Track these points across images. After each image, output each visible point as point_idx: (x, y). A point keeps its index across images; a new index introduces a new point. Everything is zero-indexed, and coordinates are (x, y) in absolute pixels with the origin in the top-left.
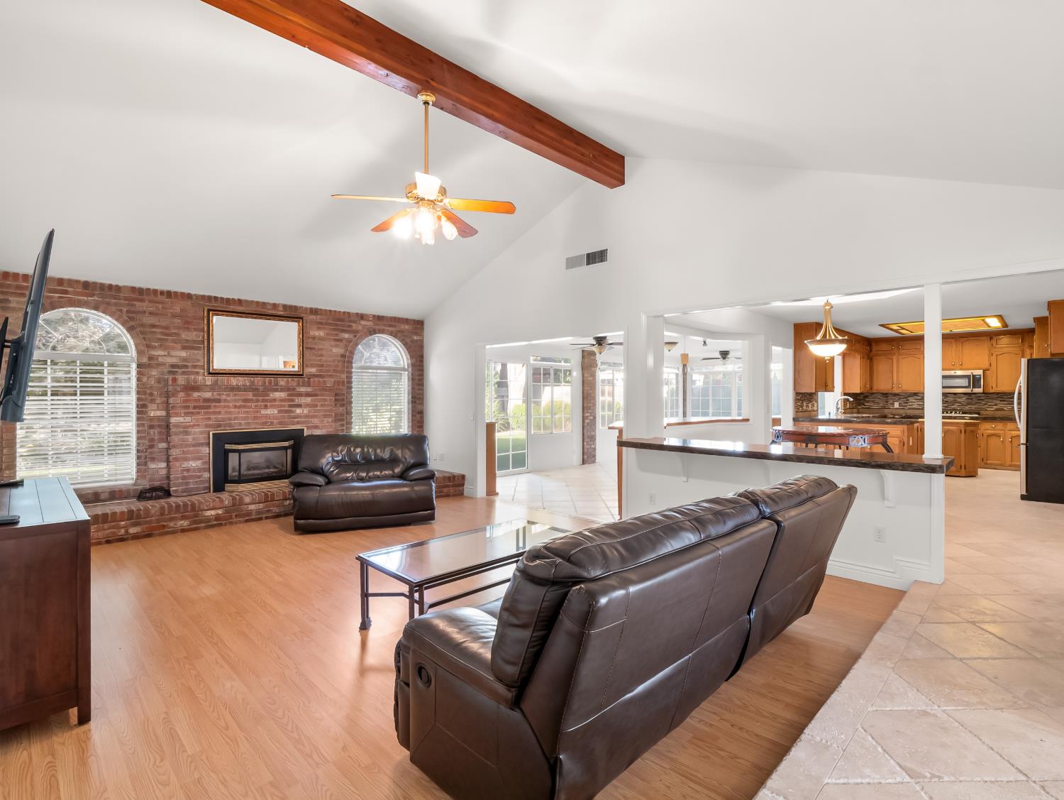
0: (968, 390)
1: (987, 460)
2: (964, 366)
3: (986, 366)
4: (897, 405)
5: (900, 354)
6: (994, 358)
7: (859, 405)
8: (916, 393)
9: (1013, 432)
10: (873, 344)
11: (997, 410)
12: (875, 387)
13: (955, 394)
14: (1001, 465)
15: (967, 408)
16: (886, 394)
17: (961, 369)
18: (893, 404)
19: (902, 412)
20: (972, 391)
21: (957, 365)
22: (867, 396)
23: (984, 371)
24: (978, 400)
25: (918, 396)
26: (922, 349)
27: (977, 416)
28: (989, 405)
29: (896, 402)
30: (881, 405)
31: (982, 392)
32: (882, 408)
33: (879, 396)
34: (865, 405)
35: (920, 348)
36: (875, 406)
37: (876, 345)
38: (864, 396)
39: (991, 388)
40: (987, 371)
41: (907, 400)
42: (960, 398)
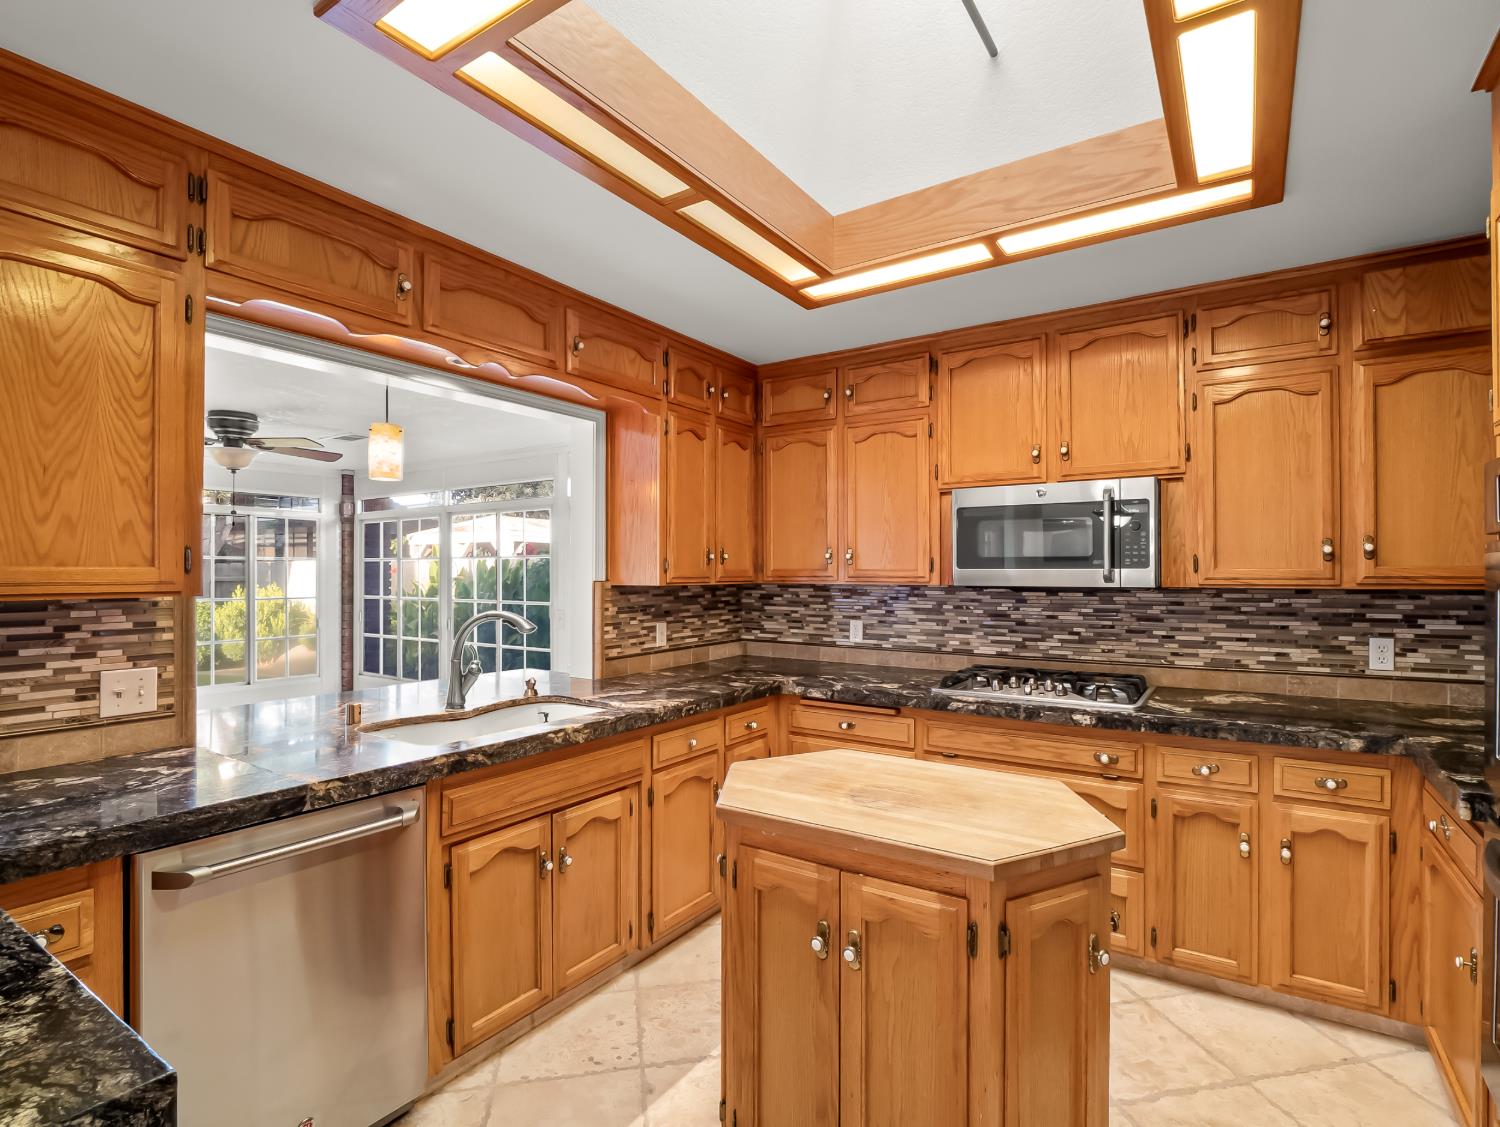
0: (1094, 577)
1: (1175, 946)
2: (1079, 464)
3: (1168, 456)
4: (856, 632)
5: (851, 423)
6: (1202, 415)
7: (748, 630)
8: (911, 588)
10: (767, 388)
11: (1216, 666)
12: (773, 564)
13: (1052, 591)
15: (1095, 656)
16: (825, 588)
17: (1066, 478)
18: (844, 629)
19: (871, 659)
20: (1109, 578)
21: (1053, 461)
22: (770, 597)
23: (1159, 482)
24: (1139, 619)
25: (926, 595)
26: (924, 395)
27: (1128, 709)
28: (1184, 644)
29: (852, 622)
30: (809, 630)
31: (1152, 585)
32: (814, 641)
33: (804, 594)
34: (763, 631)
35: (916, 395)
36: (793, 635)
37: (774, 393)
38: (762, 597)
39: (1191, 568)
40: (1172, 485)
41: (890, 613)
42: (1066, 608)
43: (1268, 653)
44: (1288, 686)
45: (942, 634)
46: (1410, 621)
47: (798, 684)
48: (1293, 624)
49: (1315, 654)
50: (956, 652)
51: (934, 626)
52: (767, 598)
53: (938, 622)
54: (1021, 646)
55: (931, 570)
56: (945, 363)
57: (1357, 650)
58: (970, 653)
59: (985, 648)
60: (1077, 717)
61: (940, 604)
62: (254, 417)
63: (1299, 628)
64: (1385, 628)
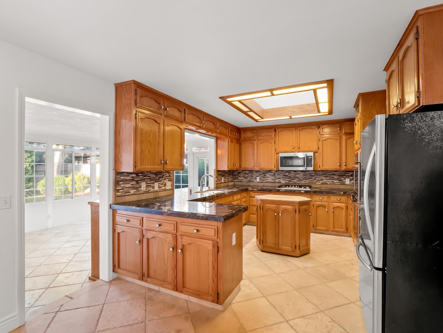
0: (304, 169)
1: (317, 227)
2: (301, 150)
3: (316, 149)
4: (258, 179)
5: (259, 140)
6: (321, 142)
7: (235, 179)
8: (270, 171)
9: (335, 204)
10: (242, 132)
11: (323, 184)
12: (243, 166)
13: (295, 171)
14: (327, 231)
15: (303, 182)
16: (252, 171)
17: (299, 152)
18: (256, 179)
19: (261, 184)
20: (306, 169)
21: (296, 148)
22: (240, 173)
23: (314, 153)
24: (310, 176)
25: (272, 172)
26: (273, 136)
27: (309, 190)
28: (318, 180)
29: (257, 177)
30: (248, 179)
31: (313, 170)
32: (250, 181)
33: (247, 172)
34: (238, 179)
35: (272, 136)
36: (245, 180)
37: (243, 133)
38: (238, 173)
39: (319, 167)
40: (316, 153)
41: (265, 176)
42: (298, 174)
43: (331, 181)
44: (334, 187)
45: (275, 179)
46: (352, 176)
47: (252, 188)
48: (334, 176)
49: (338, 181)
50: (278, 183)
51: (273, 178)
52: (239, 173)
53: (274, 177)
54: (290, 181)
55: (275, 167)
56: (277, 130)
57: (344, 180)
58: (280, 183)
59: (283, 182)
60: (301, 191)
61: (275, 174)
64: (348, 177)
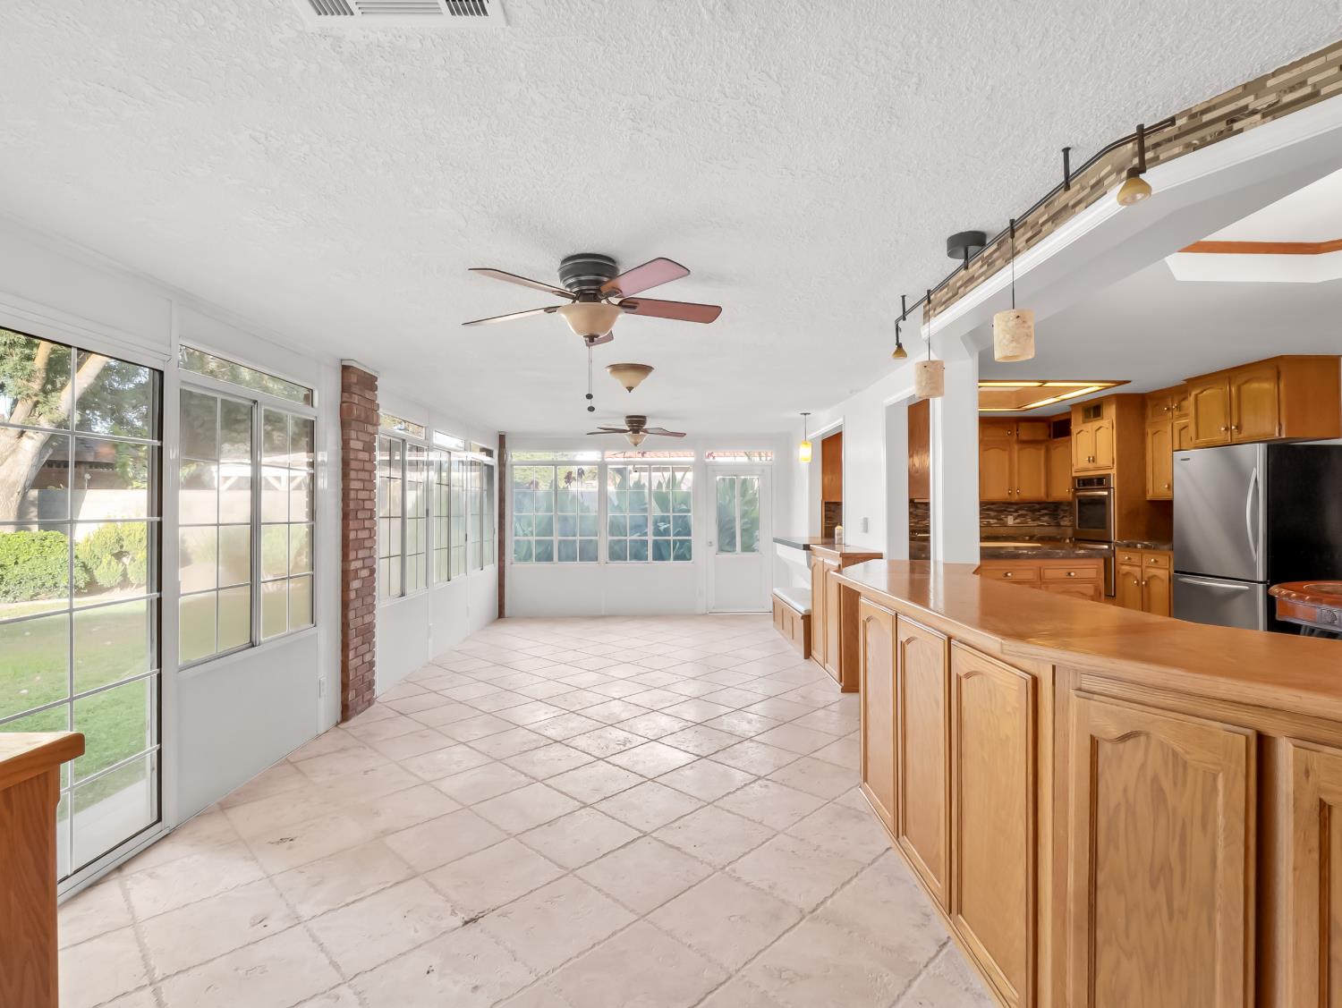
46: (1016, 511)
49: (995, 521)
62: (644, 417)
63: (992, 514)
64: (1010, 513)
